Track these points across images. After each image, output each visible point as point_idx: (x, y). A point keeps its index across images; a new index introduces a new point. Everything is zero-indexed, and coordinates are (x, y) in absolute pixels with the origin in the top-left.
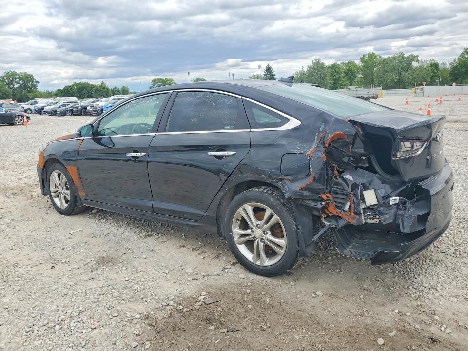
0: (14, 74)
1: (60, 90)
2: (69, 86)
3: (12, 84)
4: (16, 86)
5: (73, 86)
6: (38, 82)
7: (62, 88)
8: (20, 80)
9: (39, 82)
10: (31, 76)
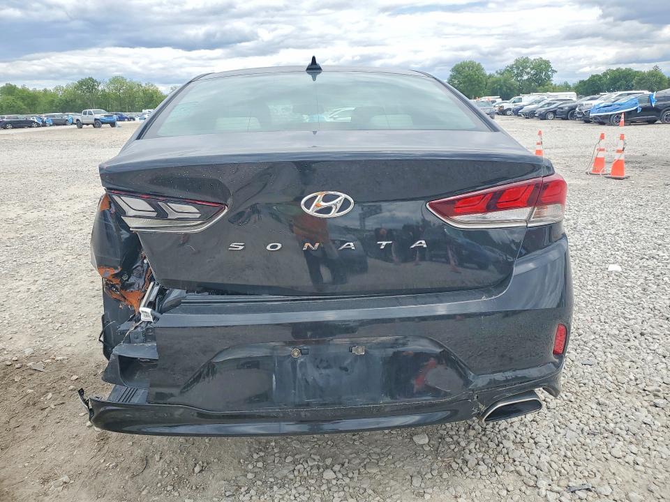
0: (526, 60)
1: (583, 81)
2: (597, 75)
3: (521, 76)
4: (525, 77)
5: (605, 74)
6: (554, 71)
7: (586, 79)
8: (532, 69)
9: (556, 72)
10: (547, 63)
